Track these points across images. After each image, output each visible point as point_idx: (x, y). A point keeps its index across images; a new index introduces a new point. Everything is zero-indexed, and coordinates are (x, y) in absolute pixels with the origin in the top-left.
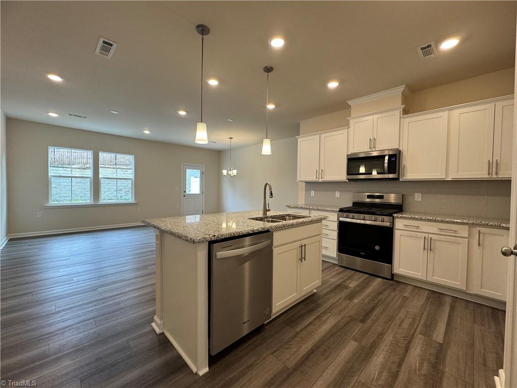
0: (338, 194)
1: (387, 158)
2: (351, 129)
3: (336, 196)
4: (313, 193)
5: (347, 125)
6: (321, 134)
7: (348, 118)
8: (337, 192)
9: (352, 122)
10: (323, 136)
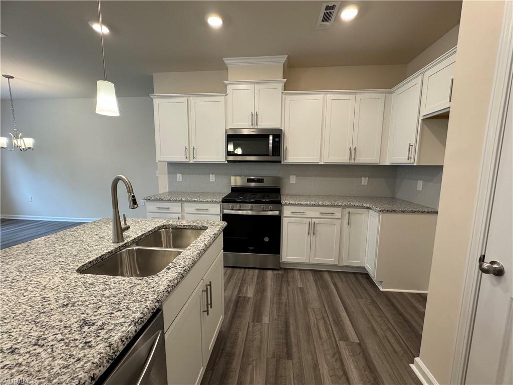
0: (212, 178)
1: (271, 138)
2: (229, 97)
3: (211, 181)
4: (179, 177)
5: (223, 90)
6: (190, 97)
7: (226, 82)
8: (211, 176)
9: (230, 88)
10: (193, 100)
